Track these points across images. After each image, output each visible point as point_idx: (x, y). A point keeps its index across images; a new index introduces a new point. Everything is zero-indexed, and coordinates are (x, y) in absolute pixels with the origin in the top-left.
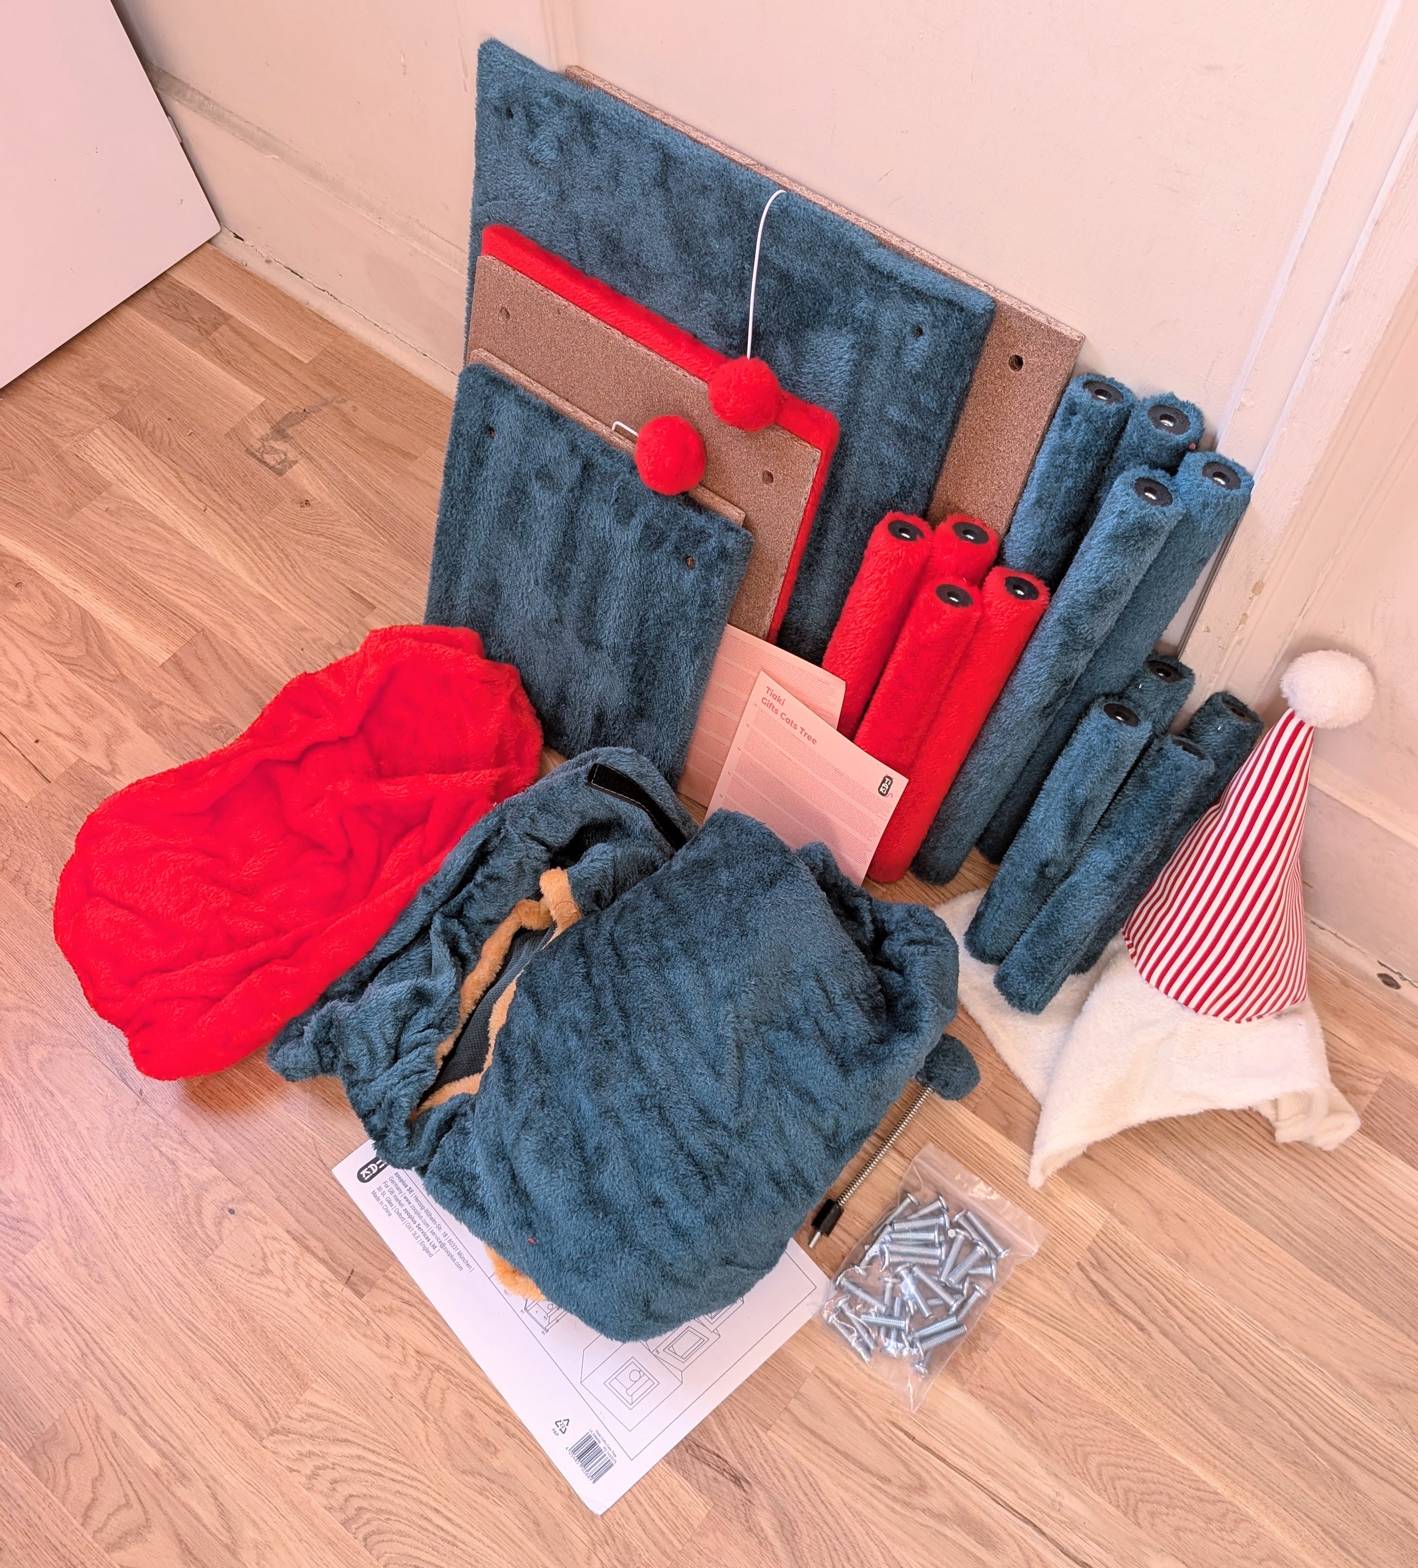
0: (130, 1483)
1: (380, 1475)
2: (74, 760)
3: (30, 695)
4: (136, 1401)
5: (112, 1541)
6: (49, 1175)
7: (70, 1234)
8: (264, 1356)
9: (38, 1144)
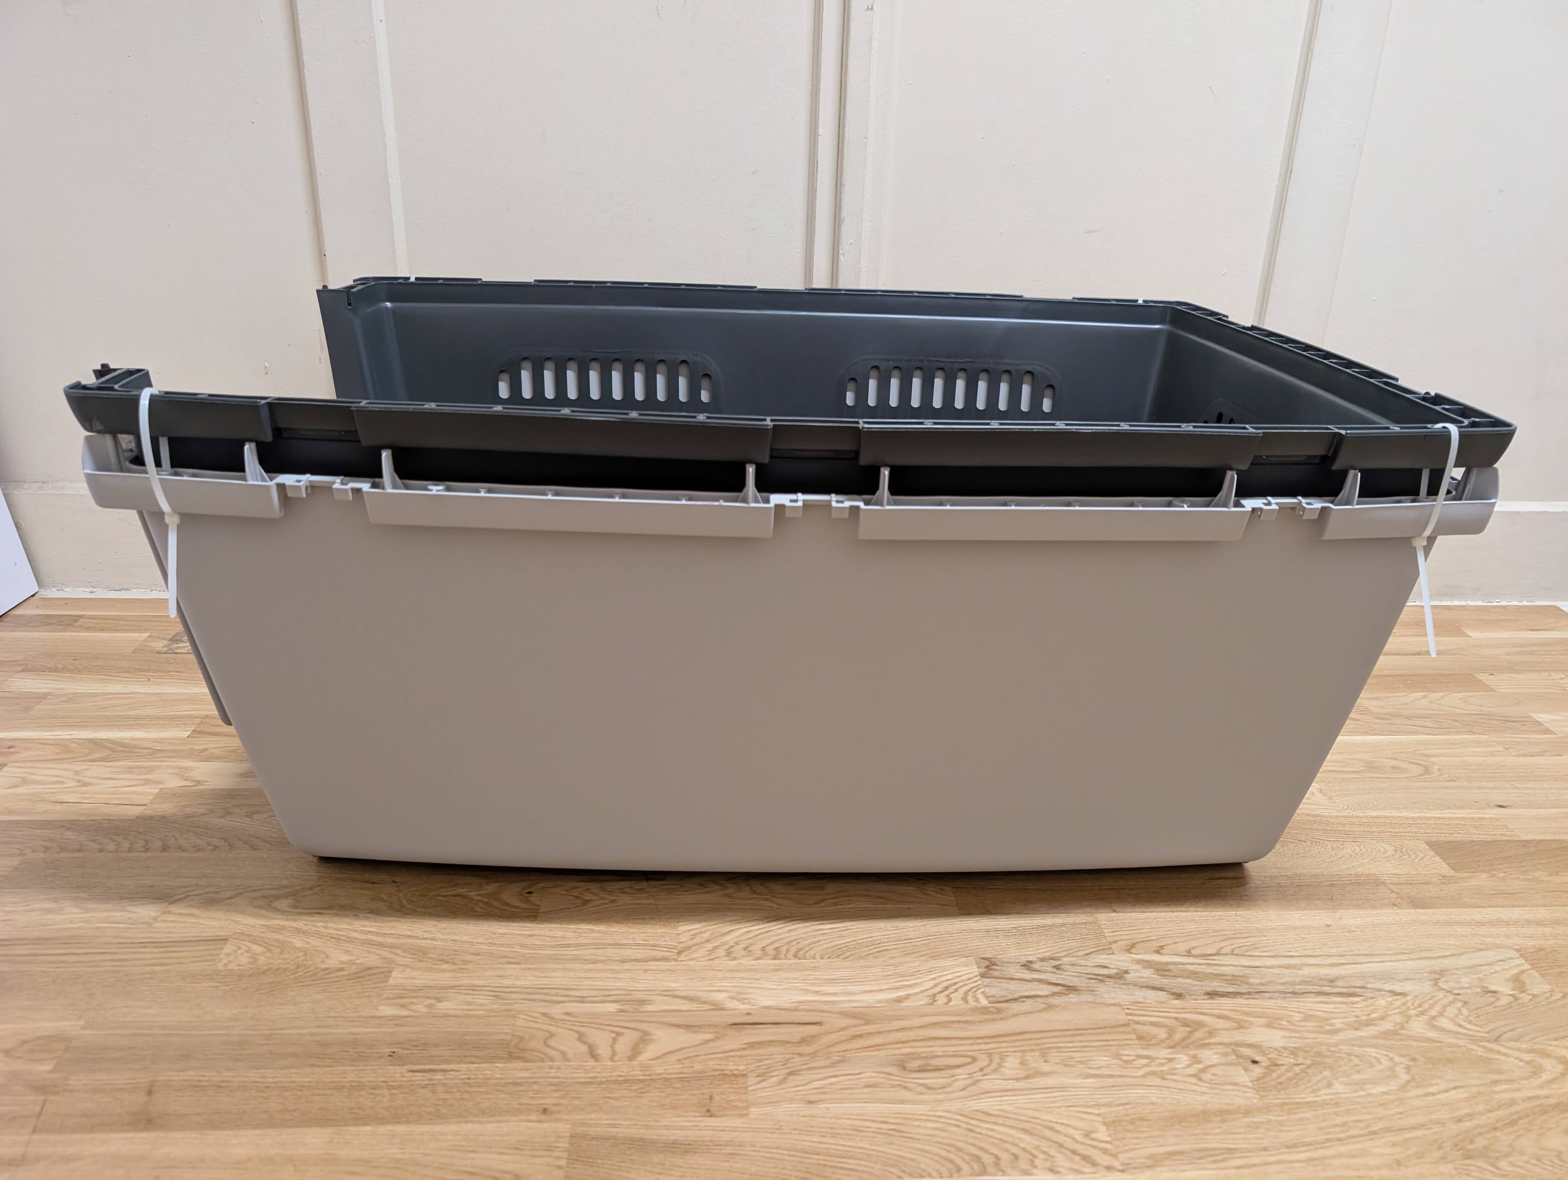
0: (609, 1025)
1: (769, 931)
2: (157, 791)
3: (79, 781)
4: (565, 993)
5: (628, 1054)
6: (362, 944)
7: (415, 957)
8: (631, 931)
9: (334, 936)
